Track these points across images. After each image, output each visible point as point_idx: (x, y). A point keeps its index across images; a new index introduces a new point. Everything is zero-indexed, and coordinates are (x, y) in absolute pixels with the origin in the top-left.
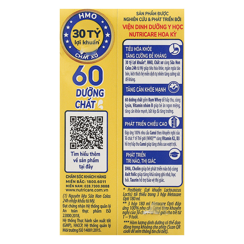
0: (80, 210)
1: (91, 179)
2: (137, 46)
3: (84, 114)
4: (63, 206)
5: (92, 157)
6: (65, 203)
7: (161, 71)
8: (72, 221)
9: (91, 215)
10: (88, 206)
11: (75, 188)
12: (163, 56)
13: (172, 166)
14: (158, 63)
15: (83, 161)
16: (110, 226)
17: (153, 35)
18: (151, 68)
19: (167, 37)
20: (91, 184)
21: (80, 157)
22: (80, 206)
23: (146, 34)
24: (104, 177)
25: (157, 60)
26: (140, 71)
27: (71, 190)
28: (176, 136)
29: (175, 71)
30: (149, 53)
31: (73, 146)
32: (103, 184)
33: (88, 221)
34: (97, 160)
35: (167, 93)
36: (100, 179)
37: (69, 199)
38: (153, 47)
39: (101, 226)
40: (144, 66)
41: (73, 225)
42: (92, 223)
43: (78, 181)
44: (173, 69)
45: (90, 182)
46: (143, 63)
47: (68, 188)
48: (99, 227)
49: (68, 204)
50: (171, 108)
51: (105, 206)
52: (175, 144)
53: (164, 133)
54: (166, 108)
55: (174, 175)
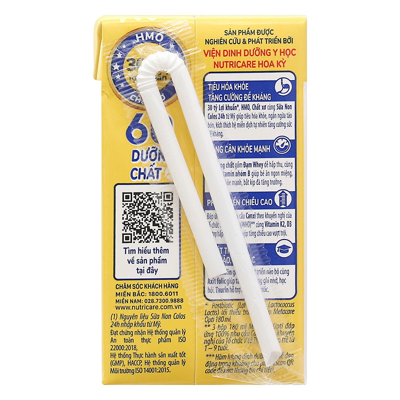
0: (137, 339)
1: (155, 290)
2: (225, 82)
3: (144, 189)
4: (111, 332)
5: (157, 256)
6: (115, 329)
7: (262, 120)
8: (125, 356)
9: (154, 347)
10: (150, 332)
11: (129, 304)
12: (266, 97)
13: (280, 267)
14: (258, 108)
15: (142, 261)
16: (184, 363)
17: (250, 65)
18: (247, 116)
19: (272, 69)
20: (155, 298)
21: (138, 256)
22: (138, 333)
23: (240, 64)
24: (175, 286)
25: (256, 103)
26: (231, 120)
27: (123, 308)
28: (286, 220)
29: (283, 121)
30: (243, 92)
31: (127, 238)
32: (173, 297)
33: (150, 356)
34: (165, 261)
35: (272, 154)
36: (169, 290)
37: (121, 321)
38: (251, 83)
39: (170, 363)
40: (236, 112)
41: (126, 363)
42: (157, 359)
43: (134, 294)
44: (282, 116)
45: (153, 294)
46: (234, 108)
47: (118, 305)
48: (167, 366)
49: (119, 329)
50: (278, 178)
51: (177, 332)
52: (284, 233)
53: (267, 216)
54: (271, 178)
55: (283, 281)
